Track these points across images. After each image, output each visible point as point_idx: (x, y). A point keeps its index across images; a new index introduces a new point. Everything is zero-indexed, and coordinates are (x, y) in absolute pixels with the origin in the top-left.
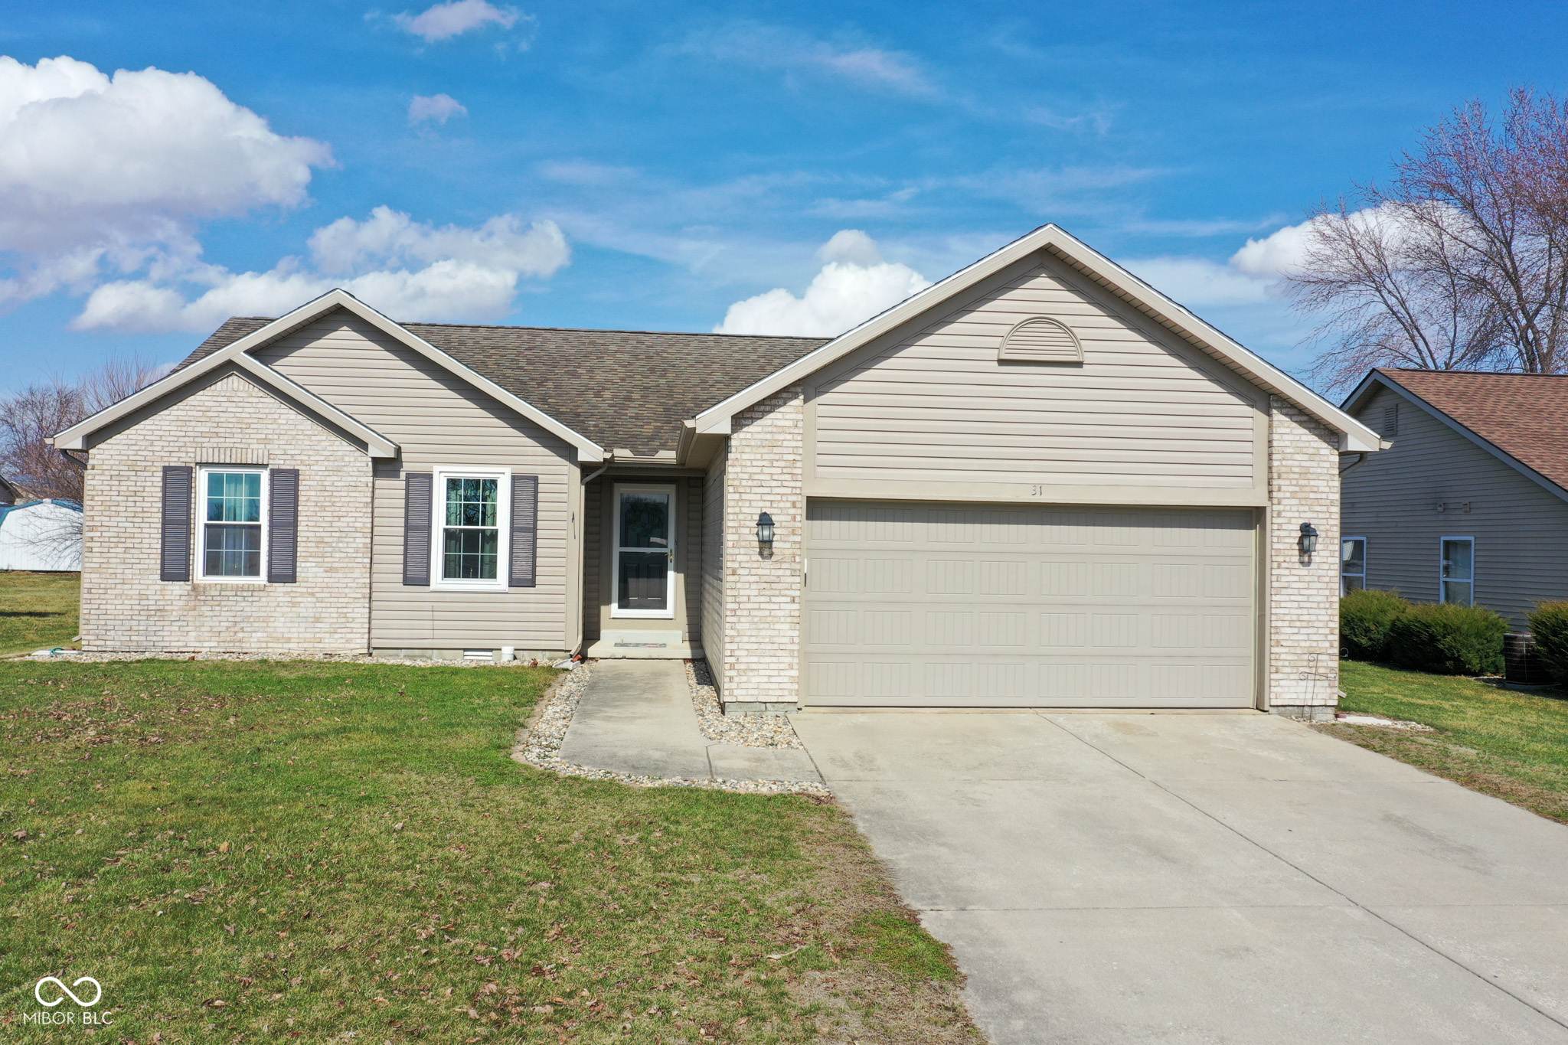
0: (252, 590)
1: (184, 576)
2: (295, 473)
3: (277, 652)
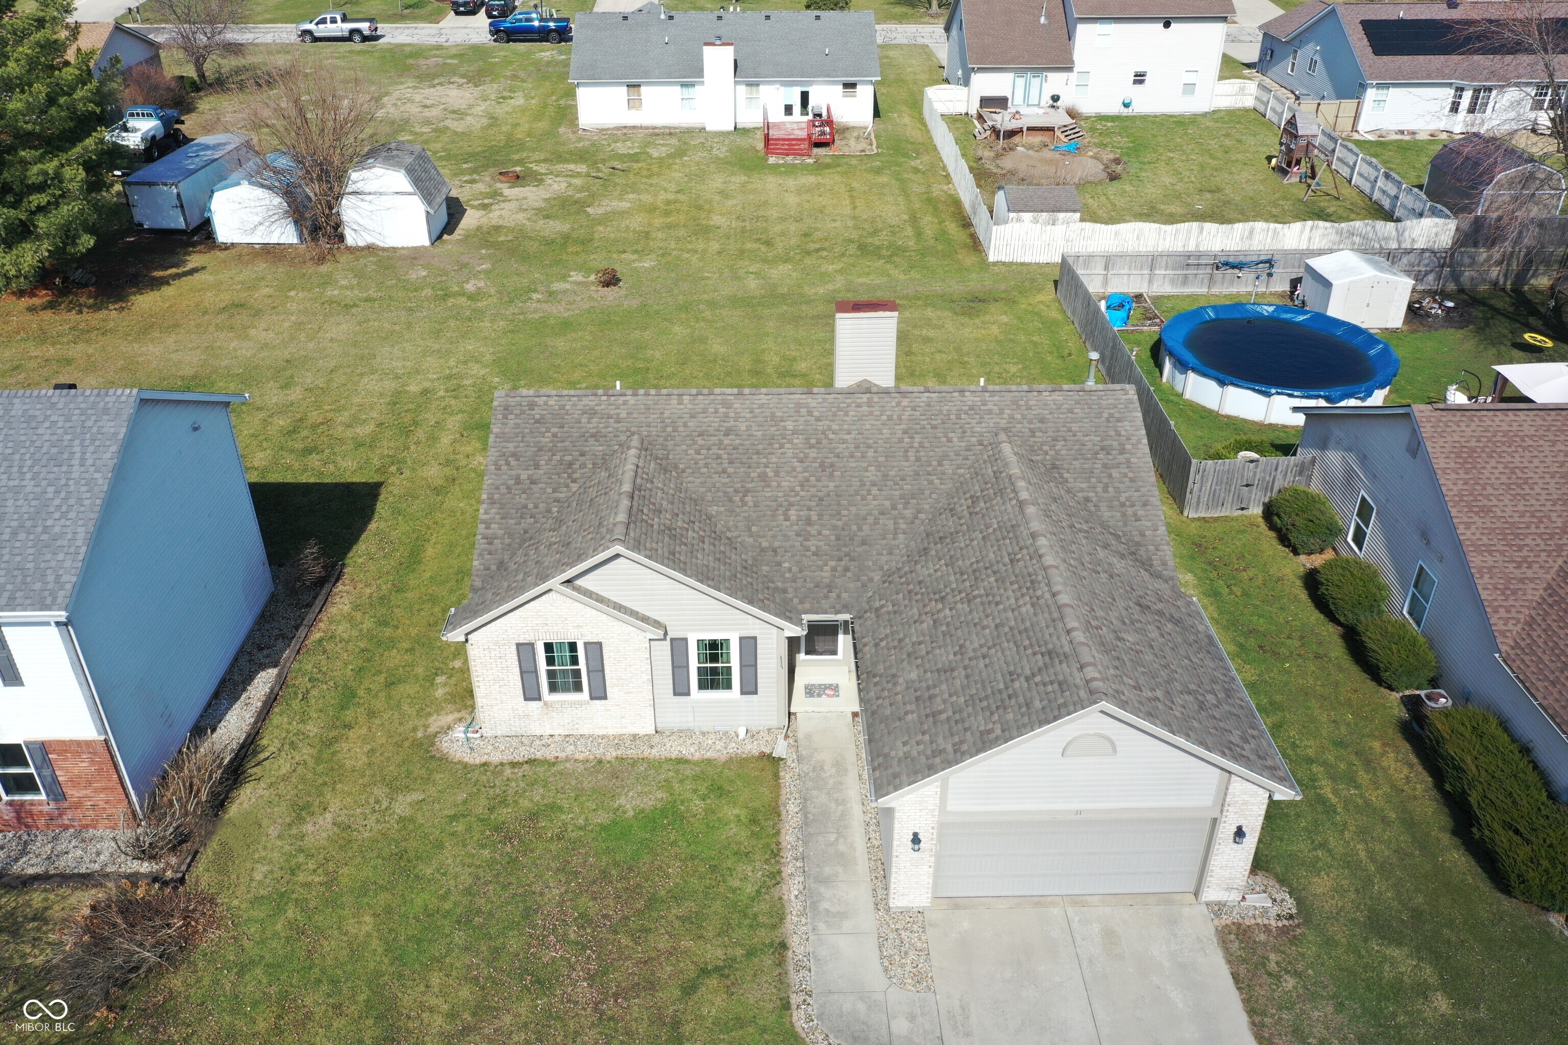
0: (581, 703)
1: (539, 698)
2: (600, 644)
3: (600, 734)
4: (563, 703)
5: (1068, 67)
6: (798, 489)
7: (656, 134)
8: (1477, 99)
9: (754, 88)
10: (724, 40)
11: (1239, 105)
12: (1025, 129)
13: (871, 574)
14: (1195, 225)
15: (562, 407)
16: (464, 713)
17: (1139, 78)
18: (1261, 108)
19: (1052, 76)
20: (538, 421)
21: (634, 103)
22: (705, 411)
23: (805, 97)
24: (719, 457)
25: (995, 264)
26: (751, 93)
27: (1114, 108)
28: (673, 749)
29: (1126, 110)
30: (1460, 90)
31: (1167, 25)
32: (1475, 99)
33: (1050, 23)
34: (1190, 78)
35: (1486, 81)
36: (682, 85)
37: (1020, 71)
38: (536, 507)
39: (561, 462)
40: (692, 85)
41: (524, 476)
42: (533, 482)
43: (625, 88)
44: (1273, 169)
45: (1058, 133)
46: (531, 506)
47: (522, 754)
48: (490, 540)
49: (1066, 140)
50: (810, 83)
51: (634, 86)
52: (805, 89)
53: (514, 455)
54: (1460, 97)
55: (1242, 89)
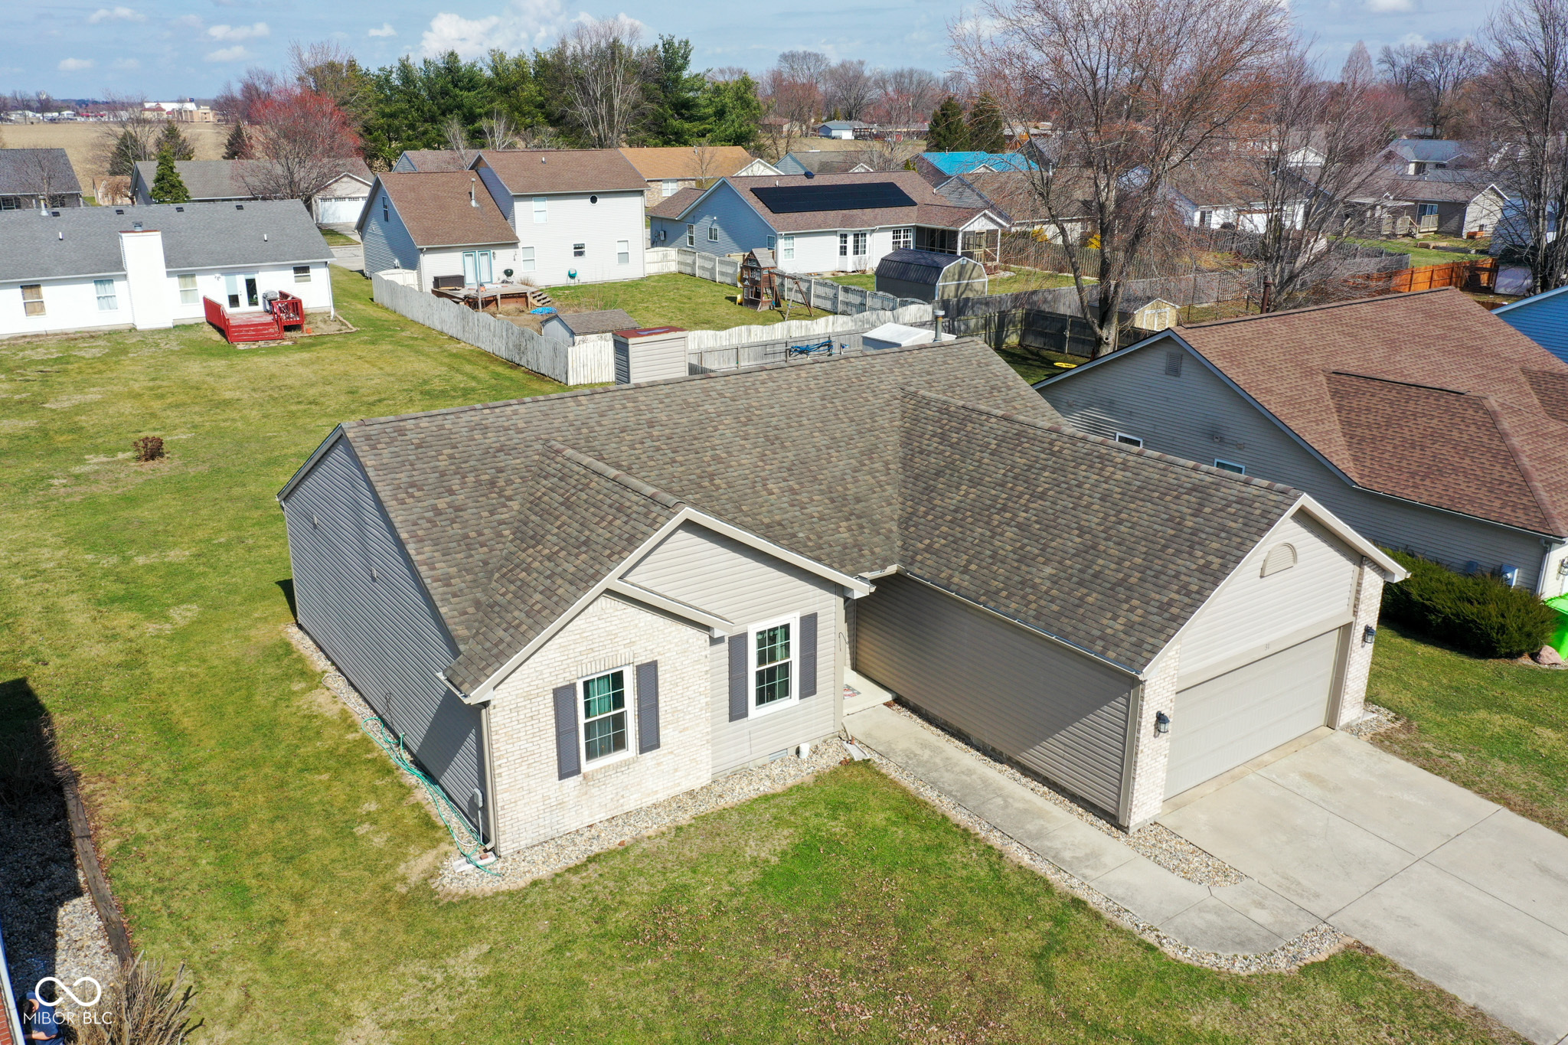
0: (627, 764)
1: (576, 771)
2: (655, 663)
3: (649, 803)
4: (607, 768)
5: (513, 244)
6: (760, 464)
7: (71, 340)
8: (858, 241)
9: (189, 280)
10: (146, 228)
11: (666, 270)
12: (499, 297)
13: (887, 526)
14: (743, 328)
15: (441, 427)
16: (444, 847)
17: (579, 250)
18: (688, 270)
19: (499, 253)
20: (419, 446)
21: (34, 308)
22: (611, 408)
23: (251, 286)
24: (658, 449)
25: (577, 386)
26: (185, 286)
27: (562, 280)
28: (745, 791)
29: (572, 281)
30: (844, 236)
31: (594, 200)
32: (856, 242)
33: (482, 207)
34: (623, 248)
35: (861, 226)
36: (96, 282)
37: (468, 249)
38: (480, 534)
39: (479, 483)
40: (110, 281)
41: (441, 504)
42: (458, 509)
43: (20, 290)
44: (740, 304)
45: (530, 299)
46: (473, 534)
47: (574, 855)
48: (446, 581)
49: (539, 304)
50: (256, 270)
51: (32, 287)
52: (250, 277)
53: (412, 485)
54: (845, 242)
55: (665, 256)
